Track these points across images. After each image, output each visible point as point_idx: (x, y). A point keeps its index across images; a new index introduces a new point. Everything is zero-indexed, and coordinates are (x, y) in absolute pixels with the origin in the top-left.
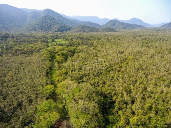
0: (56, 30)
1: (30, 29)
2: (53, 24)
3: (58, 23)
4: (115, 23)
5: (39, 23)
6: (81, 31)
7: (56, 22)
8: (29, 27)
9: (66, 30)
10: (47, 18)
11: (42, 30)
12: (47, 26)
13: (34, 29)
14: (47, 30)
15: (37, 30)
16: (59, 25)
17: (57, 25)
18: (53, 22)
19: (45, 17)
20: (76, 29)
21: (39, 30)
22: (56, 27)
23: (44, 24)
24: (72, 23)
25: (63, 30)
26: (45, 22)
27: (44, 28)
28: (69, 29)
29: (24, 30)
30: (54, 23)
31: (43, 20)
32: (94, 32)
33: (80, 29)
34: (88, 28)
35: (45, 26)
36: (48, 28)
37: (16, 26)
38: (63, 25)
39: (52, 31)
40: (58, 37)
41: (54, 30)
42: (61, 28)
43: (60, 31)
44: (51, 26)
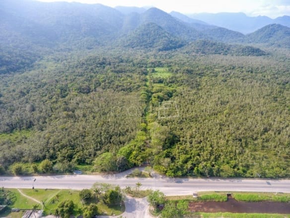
0: (161, 47)
1: (126, 45)
2: (157, 36)
3: (165, 36)
4: (275, 31)
5: (139, 35)
6: (197, 52)
7: (162, 33)
8: (126, 41)
9: (175, 48)
10: (151, 26)
11: (141, 46)
12: (148, 41)
13: (131, 45)
14: (148, 46)
15: (134, 47)
16: (166, 38)
17: (164, 38)
18: (158, 33)
19: (148, 25)
20: (192, 47)
21: (137, 46)
22: (160, 43)
23: (145, 37)
24: (189, 31)
25: (171, 48)
26: (147, 34)
27: (144, 44)
28: (181, 46)
29: (118, 46)
30: (160, 35)
31: (144, 30)
32: (220, 54)
33: (198, 48)
34: (212, 46)
35: (146, 41)
36: (150, 43)
37: (109, 37)
38: (172, 39)
39: (154, 49)
40: (161, 64)
41: (158, 48)
42: (169, 44)
43: (165, 49)
44: (155, 41)
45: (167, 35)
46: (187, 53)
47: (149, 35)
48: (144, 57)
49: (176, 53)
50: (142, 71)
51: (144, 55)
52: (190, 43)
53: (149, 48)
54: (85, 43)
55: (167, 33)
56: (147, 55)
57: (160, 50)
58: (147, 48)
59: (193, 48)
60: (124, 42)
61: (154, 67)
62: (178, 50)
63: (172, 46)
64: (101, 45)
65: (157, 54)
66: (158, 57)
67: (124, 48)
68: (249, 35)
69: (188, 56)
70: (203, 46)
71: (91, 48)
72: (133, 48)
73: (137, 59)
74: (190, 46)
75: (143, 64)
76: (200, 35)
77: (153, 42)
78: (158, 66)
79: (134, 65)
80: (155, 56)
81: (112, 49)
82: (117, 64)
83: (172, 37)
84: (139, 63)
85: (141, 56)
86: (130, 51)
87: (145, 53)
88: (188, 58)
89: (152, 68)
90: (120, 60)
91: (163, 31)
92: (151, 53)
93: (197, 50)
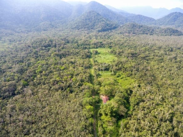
0: (100, 29)
1: (73, 27)
2: (97, 21)
3: (103, 21)
5: (83, 20)
6: (129, 33)
9: (111, 29)
10: (92, 13)
11: (85, 28)
12: (90, 24)
13: (78, 28)
16: (104, 22)
17: (102, 22)
18: (97, 18)
19: (90, 12)
20: (124, 28)
21: (82, 28)
22: (99, 26)
24: (118, 17)
25: (107, 30)
27: (87, 26)
28: (115, 28)
29: (67, 28)
30: (99, 20)
31: (87, 16)
32: (147, 34)
33: (129, 30)
34: (140, 28)
35: (88, 24)
36: (92, 26)
37: (61, 22)
38: (108, 22)
39: (95, 30)
40: (102, 45)
41: (97, 29)
42: (106, 26)
43: (104, 30)
44: (95, 24)
45: (104, 19)
46: (121, 33)
47: (90, 19)
48: (87, 38)
49: (112, 33)
50: (86, 54)
51: (88, 36)
52: (122, 25)
53: (91, 30)
54: (42, 26)
55: (104, 18)
56: (90, 36)
57: (99, 31)
58: (89, 29)
59: (125, 30)
60: (72, 25)
61: (97, 48)
62: (113, 31)
63: (109, 28)
64: (54, 27)
65: (97, 35)
66: (99, 38)
67: (72, 30)
68: (159, 20)
69: (123, 37)
70: (132, 28)
71: (46, 30)
72: (79, 29)
73: (81, 40)
74: (122, 28)
75: (86, 45)
76: (126, 20)
77: (94, 25)
78: (100, 47)
79: (78, 46)
80: (96, 36)
81: (63, 30)
82: (62, 46)
83: (108, 21)
84: (83, 44)
85: (85, 36)
86: (76, 32)
87: (88, 34)
88: (123, 38)
89: (95, 50)
90: (67, 41)
91: (101, 17)
92: (92, 34)
93: (129, 31)
